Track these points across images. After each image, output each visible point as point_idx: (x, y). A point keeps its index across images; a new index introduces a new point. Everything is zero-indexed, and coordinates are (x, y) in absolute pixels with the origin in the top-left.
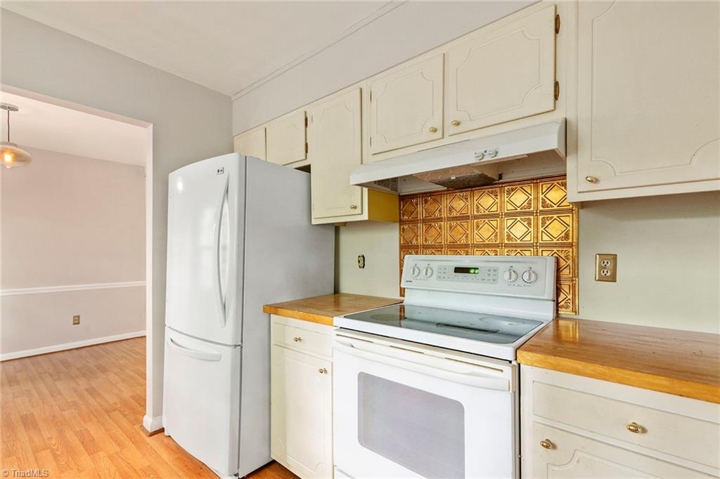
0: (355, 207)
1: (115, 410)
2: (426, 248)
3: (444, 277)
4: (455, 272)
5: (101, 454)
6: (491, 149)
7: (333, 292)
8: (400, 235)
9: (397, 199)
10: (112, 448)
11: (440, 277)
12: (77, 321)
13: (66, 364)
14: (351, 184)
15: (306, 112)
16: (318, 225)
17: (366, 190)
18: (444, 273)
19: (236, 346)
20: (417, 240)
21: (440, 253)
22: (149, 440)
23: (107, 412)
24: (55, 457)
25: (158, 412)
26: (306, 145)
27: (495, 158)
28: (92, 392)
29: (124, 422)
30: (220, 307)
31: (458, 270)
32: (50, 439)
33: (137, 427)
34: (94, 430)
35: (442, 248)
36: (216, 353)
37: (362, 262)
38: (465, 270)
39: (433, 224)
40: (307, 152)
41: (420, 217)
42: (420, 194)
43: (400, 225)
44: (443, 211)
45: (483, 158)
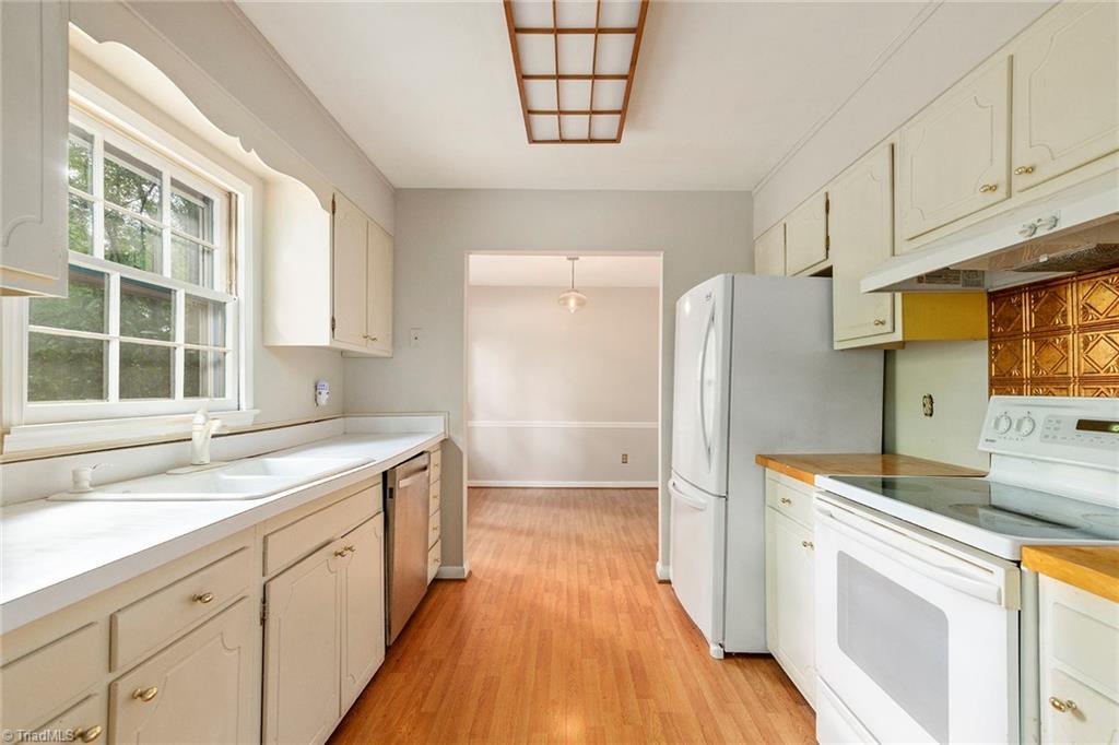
0: (883, 323)
1: (639, 551)
2: (1037, 384)
3: (1055, 437)
4: (1077, 428)
5: (618, 582)
6: (1047, 216)
7: (880, 451)
8: (991, 361)
9: (986, 298)
10: (627, 581)
11: (1046, 436)
12: (625, 460)
13: (614, 500)
14: (863, 291)
15: (827, 194)
16: (842, 350)
17: (899, 296)
18: (1056, 429)
19: (720, 497)
20: (1020, 369)
21: (1065, 392)
22: (657, 585)
23: (632, 550)
24: (589, 571)
25: (666, 563)
26: (828, 238)
27: (1054, 230)
28: (626, 530)
29: (643, 564)
30: (705, 453)
31: (1083, 425)
32: (589, 557)
33: (651, 571)
34: (619, 562)
35: (1069, 384)
36: (702, 501)
37: (928, 406)
38: (1102, 426)
39: (1051, 339)
40: (827, 249)
41: (1026, 328)
42: (1025, 286)
43: (991, 343)
44: (1070, 314)
45: (1034, 233)
